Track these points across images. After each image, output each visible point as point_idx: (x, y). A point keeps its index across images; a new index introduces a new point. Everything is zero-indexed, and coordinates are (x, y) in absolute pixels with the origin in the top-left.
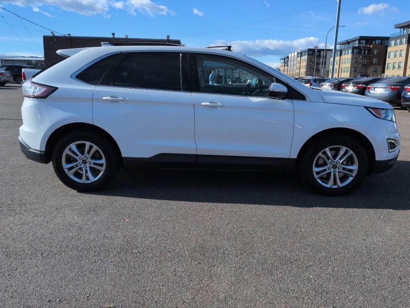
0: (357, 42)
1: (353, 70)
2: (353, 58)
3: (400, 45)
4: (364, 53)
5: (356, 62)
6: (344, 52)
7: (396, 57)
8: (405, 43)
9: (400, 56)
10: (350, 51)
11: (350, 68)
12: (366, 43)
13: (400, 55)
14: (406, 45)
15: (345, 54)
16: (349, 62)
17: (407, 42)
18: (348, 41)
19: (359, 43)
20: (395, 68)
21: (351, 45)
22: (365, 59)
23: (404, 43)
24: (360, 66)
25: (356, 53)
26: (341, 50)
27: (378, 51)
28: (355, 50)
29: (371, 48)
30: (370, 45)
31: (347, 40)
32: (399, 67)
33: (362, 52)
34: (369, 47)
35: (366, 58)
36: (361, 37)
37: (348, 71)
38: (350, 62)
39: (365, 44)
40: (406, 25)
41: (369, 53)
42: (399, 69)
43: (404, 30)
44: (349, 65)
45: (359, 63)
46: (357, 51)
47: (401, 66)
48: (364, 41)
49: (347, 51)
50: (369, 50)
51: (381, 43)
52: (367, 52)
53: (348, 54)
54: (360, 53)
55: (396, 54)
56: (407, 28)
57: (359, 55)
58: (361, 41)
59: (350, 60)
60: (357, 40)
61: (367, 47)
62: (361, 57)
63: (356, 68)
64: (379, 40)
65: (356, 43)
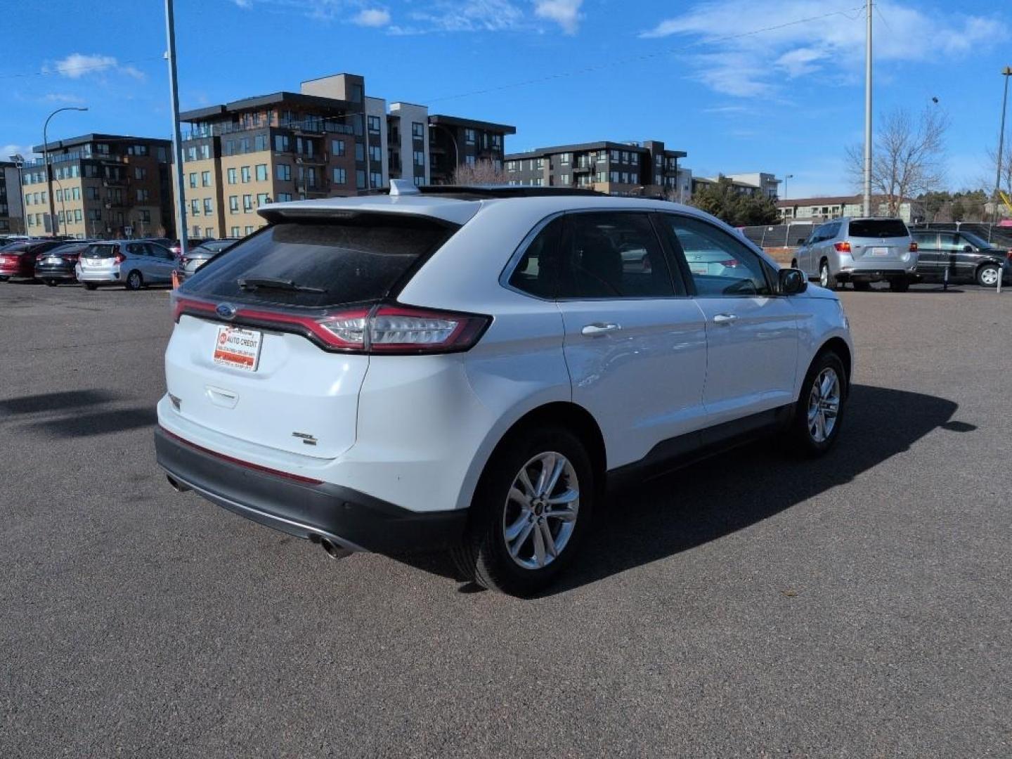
0: (88, 148)
1: (92, 215)
2: (85, 187)
3: (198, 159)
4: (112, 175)
5: (96, 197)
6: (58, 173)
7: (194, 187)
8: (210, 158)
9: (204, 185)
10: (75, 169)
11: (83, 211)
12: (112, 151)
13: (204, 183)
14: (213, 160)
15: (62, 177)
16: (77, 197)
17: (213, 155)
18: (64, 145)
19: (94, 150)
20: (197, 212)
21: (74, 154)
22: (116, 189)
23: (208, 157)
24: (108, 206)
25: (91, 176)
26: (50, 167)
27: (144, 172)
28: (88, 168)
29: (126, 164)
30: (122, 157)
31: (61, 142)
32: (207, 210)
33: (105, 173)
34: (120, 163)
35: (119, 189)
36: (95, 136)
37: (79, 218)
38: (79, 198)
39: (109, 154)
40: (201, 115)
41: (122, 176)
42: (208, 213)
43: (198, 126)
44: (79, 204)
45: (104, 199)
46: (93, 171)
47: (211, 208)
48: (106, 148)
49: (66, 170)
50: (124, 169)
51: (147, 154)
52: (117, 172)
53: (70, 176)
54: (100, 174)
55: (193, 181)
56: (206, 124)
57: (99, 180)
58: (99, 147)
59: (79, 192)
60: (86, 143)
61: (115, 162)
62: (106, 184)
63: (98, 213)
64: (141, 145)
65: (85, 151)
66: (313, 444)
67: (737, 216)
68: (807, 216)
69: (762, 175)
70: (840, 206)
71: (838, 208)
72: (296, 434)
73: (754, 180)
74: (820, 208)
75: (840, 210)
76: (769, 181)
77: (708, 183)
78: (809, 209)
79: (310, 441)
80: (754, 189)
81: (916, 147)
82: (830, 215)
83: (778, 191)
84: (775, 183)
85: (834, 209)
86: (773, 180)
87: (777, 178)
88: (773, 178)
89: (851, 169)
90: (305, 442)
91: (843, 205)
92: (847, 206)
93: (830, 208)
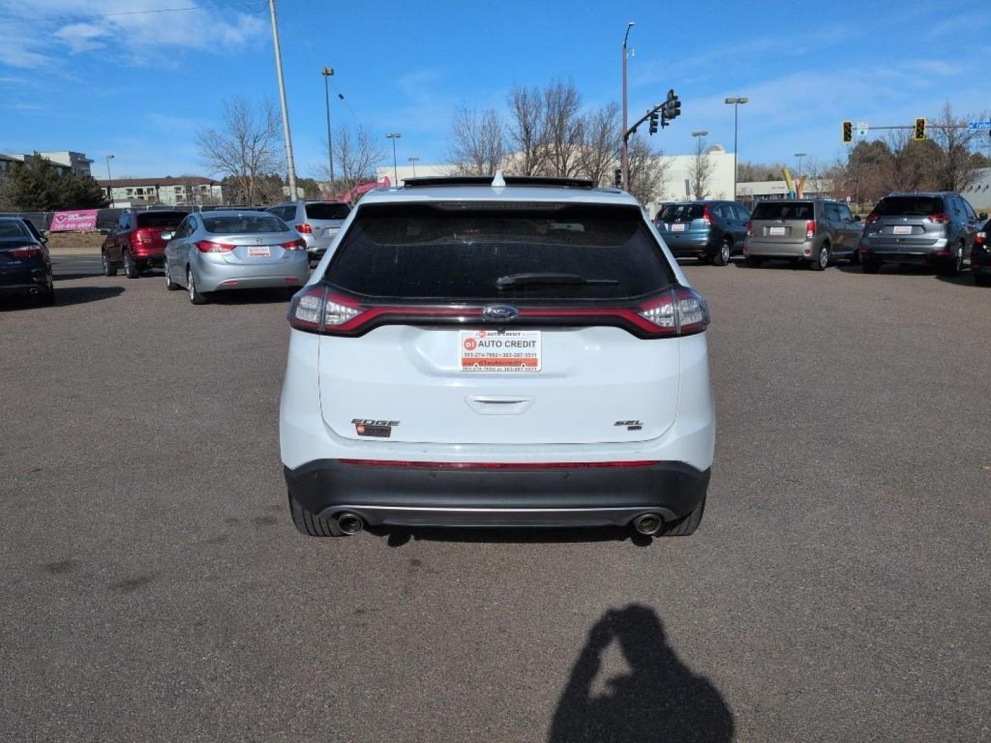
66: (639, 428)
67: (63, 197)
68: (122, 198)
69: (71, 154)
70: (154, 187)
71: (152, 189)
72: (618, 424)
73: (63, 159)
74: (135, 189)
75: (155, 191)
76: (80, 161)
77: (11, 161)
78: (124, 189)
79: (634, 426)
80: (65, 168)
81: (259, 134)
82: (146, 197)
83: (92, 172)
84: (87, 163)
85: (148, 190)
86: (83, 160)
87: (87, 157)
88: (84, 158)
89: (204, 153)
90: (630, 428)
91: (158, 187)
92: (161, 187)
93: (145, 189)
